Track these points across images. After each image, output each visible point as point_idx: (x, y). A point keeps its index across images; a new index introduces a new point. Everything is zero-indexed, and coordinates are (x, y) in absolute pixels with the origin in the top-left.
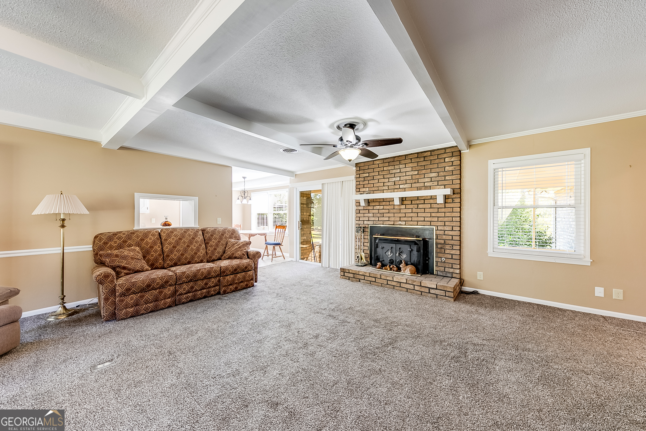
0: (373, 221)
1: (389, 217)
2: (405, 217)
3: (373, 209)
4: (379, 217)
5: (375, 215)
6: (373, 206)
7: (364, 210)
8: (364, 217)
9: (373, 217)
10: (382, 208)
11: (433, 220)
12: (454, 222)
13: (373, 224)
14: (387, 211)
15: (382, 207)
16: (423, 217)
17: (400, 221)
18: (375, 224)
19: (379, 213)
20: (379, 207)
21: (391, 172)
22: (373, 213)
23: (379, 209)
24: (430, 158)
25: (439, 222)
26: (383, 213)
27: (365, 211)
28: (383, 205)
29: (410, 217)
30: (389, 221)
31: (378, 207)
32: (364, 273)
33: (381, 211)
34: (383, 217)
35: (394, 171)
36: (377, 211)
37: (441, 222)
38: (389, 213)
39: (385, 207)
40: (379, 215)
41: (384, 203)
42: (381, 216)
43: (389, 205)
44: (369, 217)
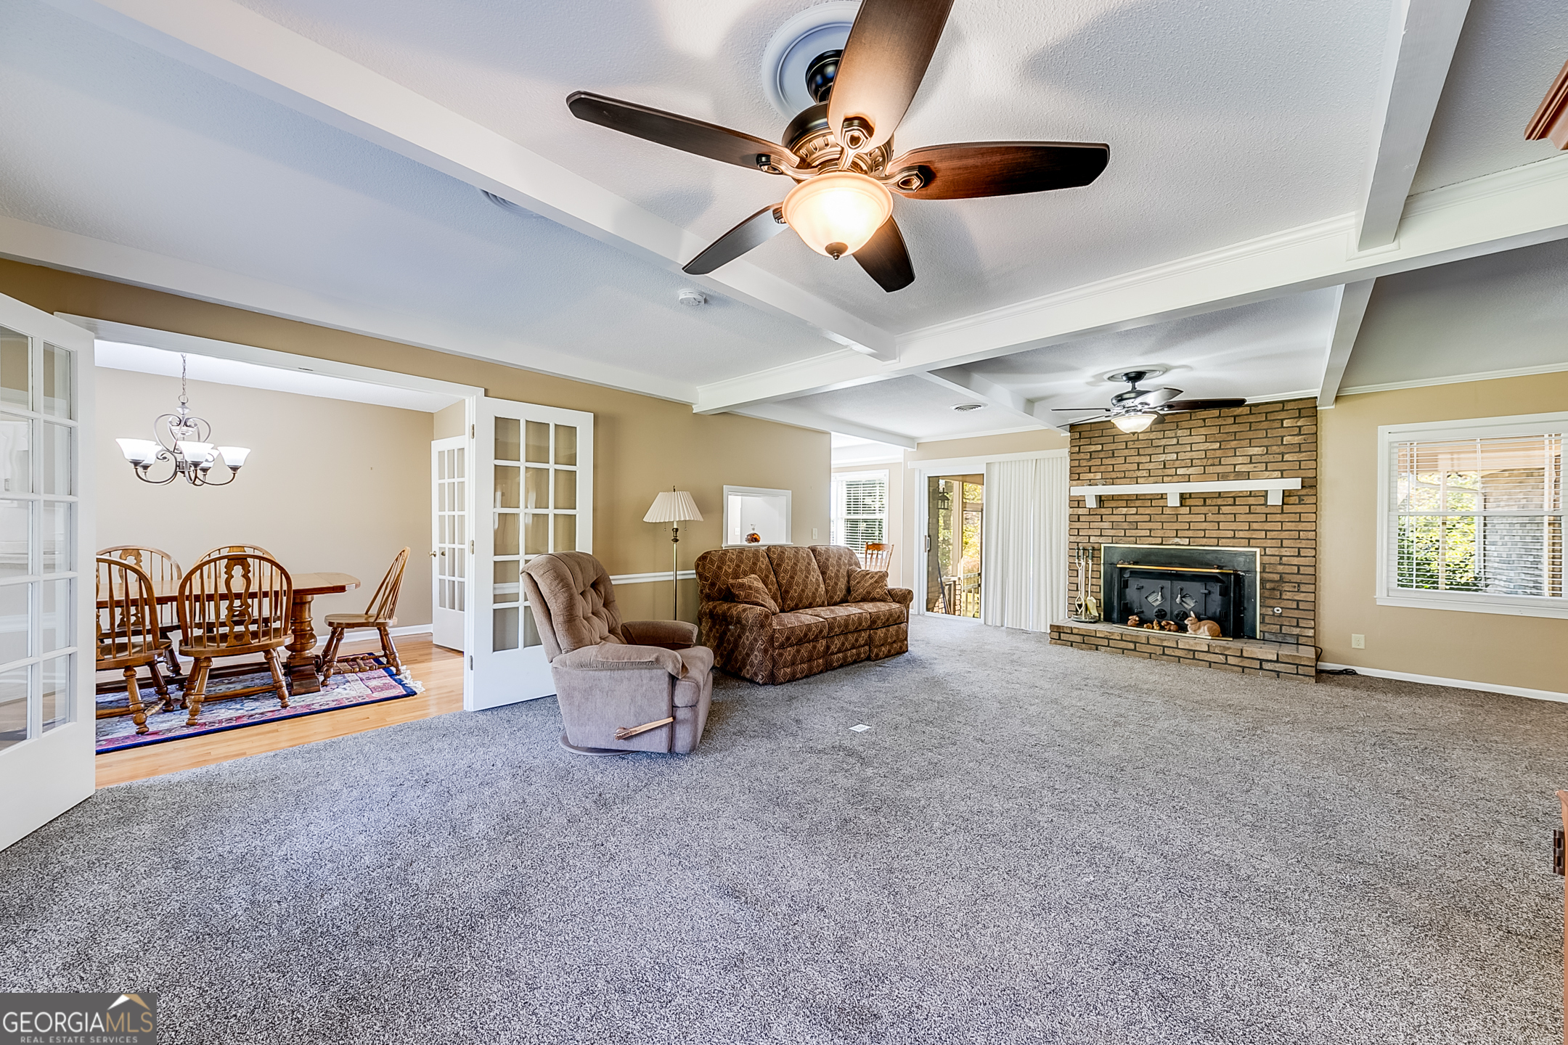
0: (1112, 536)
1: (1150, 530)
2: (1189, 529)
3: (1112, 514)
4: (1125, 530)
5: (1118, 525)
6: (1112, 508)
7: (1089, 515)
8: (1090, 528)
9: (1112, 529)
10: (1134, 512)
11: (1254, 536)
12: (1303, 541)
13: (1112, 543)
14: (1147, 518)
15: (1133, 511)
16: (1232, 530)
17: (1177, 537)
18: (1117, 543)
19: (1125, 521)
20: (1126, 509)
21: (1156, 443)
22: (1113, 522)
23: (1125, 515)
24: (1248, 419)
25: (1269, 541)
26: (1137, 522)
27: (1092, 517)
28: (1137, 507)
29: (1200, 530)
30: (1150, 536)
31: (1124, 511)
32: (1108, 634)
33: (1129, 519)
34: (1137, 529)
35: (1163, 442)
36: (1121, 518)
37: (1274, 541)
38: (1150, 521)
39: (1141, 511)
40: (1125, 525)
41: (1138, 503)
42: (1132, 527)
43: (1152, 506)
44: (1101, 529)
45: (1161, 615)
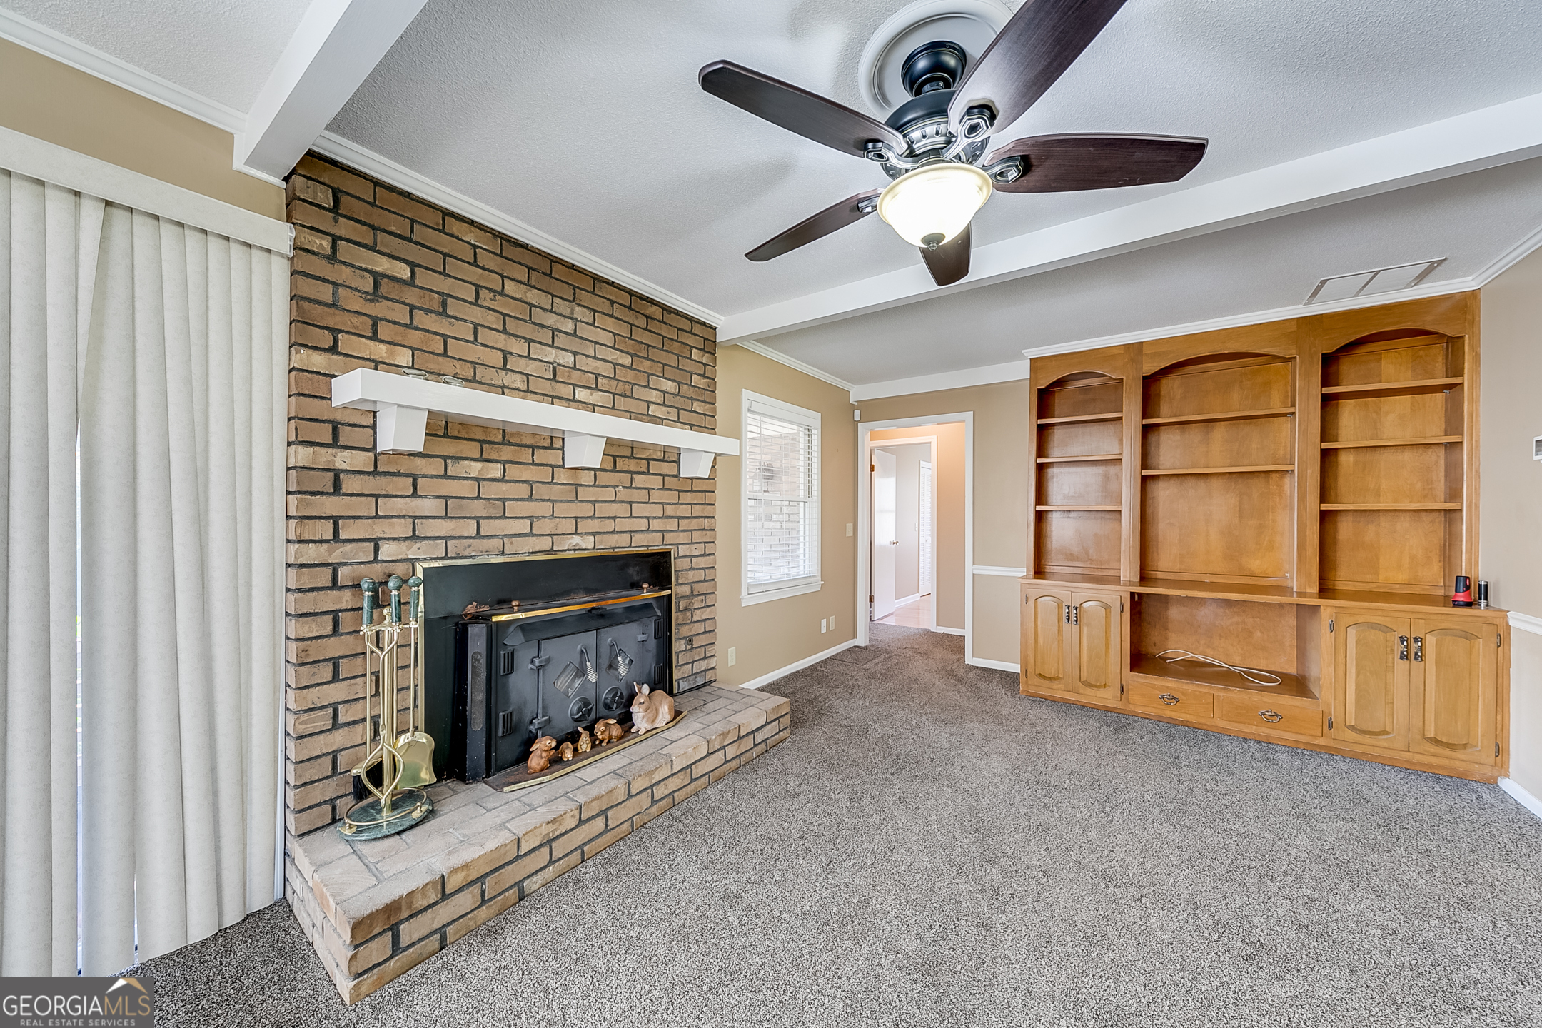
0: (446, 538)
1: (531, 519)
2: (593, 517)
3: (445, 476)
4: (478, 519)
5: (460, 507)
6: (445, 458)
7: (375, 473)
8: (377, 516)
9: (446, 517)
10: (498, 475)
12: (708, 532)
13: (446, 557)
14: (523, 491)
15: (495, 471)
17: (576, 533)
18: (458, 557)
19: (479, 497)
20: (478, 465)
21: (539, 316)
22: (446, 498)
23: (478, 480)
26: (504, 500)
27: (382, 480)
28: (504, 463)
30: (531, 534)
31: (475, 468)
33: (489, 490)
34: (504, 517)
35: (551, 320)
36: (467, 489)
38: (530, 499)
39: (513, 472)
40: (478, 508)
41: (506, 453)
42: (493, 513)
43: (533, 464)
44: (414, 518)
45: (588, 718)
